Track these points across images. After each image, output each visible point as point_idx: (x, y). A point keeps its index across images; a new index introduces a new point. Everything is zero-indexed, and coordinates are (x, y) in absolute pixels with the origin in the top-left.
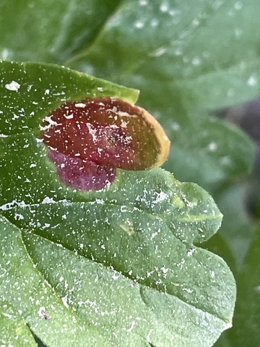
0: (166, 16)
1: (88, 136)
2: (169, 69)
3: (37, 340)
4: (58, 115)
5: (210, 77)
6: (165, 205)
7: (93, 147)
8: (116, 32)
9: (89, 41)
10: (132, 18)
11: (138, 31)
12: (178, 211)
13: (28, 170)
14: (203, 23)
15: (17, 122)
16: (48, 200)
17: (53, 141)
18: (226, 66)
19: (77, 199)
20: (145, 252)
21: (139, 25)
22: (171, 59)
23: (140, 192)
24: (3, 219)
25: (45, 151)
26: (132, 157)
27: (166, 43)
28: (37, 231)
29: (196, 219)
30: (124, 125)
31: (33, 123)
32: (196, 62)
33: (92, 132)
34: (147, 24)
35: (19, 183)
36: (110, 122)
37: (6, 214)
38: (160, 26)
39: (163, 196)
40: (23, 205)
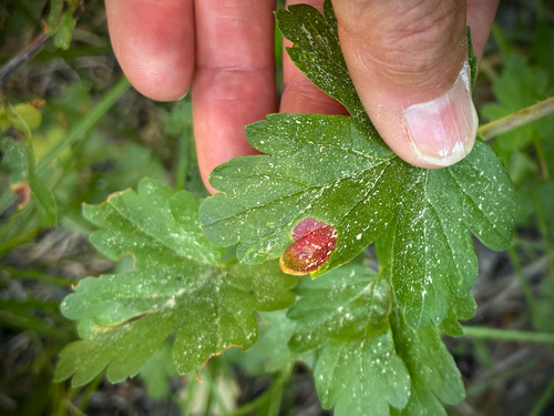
0: (374, 359)
1: (317, 244)
2: (353, 343)
3: (262, 154)
4: (334, 241)
5: (337, 359)
6: (265, 246)
7: (311, 241)
8: (385, 332)
9: (391, 320)
10: (384, 344)
11: (378, 342)
12: (259, 247)
13: (326, 210)
14: (359, 373)
15: (346, 224)
16: (309, 206)
17: (328, 229)
18: (336, 370)
19: (299, 217)
20: (256, 222)
21: (380, 344)
22: (356, 347)
23: (279, 241)
24: (319, 185)
25: (327, 223)
26: (293, 252)
27: (364, 350)
28: (302, 192)
29: (249, 252)
30: (307, 261)
31: (340, 229)
32: (346, 357)
33: (316, 247)
34: (377, 348)
35: (325, 203)
36: (313, 257)
37: (320, 188)
38: (372, 352)
39: (269, 248)
40: (317, 197)
